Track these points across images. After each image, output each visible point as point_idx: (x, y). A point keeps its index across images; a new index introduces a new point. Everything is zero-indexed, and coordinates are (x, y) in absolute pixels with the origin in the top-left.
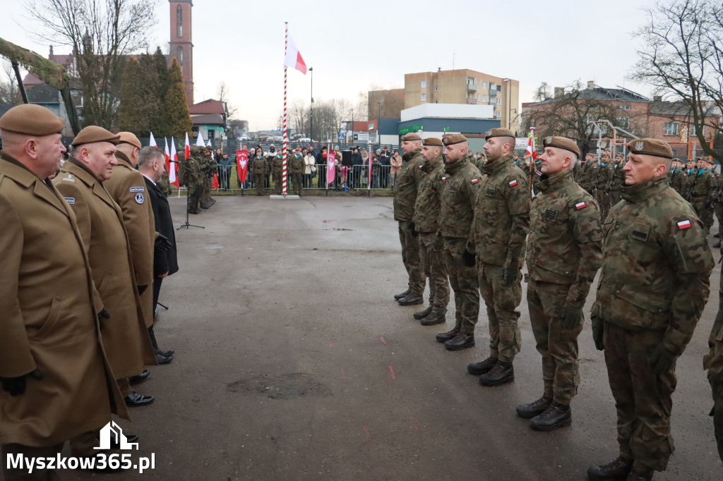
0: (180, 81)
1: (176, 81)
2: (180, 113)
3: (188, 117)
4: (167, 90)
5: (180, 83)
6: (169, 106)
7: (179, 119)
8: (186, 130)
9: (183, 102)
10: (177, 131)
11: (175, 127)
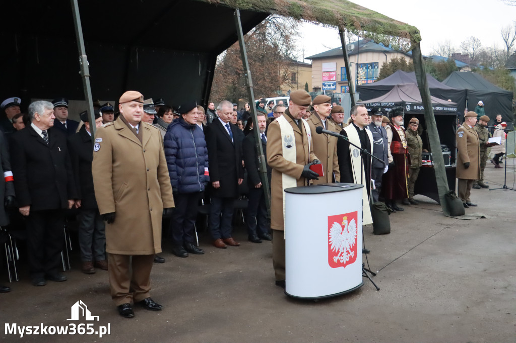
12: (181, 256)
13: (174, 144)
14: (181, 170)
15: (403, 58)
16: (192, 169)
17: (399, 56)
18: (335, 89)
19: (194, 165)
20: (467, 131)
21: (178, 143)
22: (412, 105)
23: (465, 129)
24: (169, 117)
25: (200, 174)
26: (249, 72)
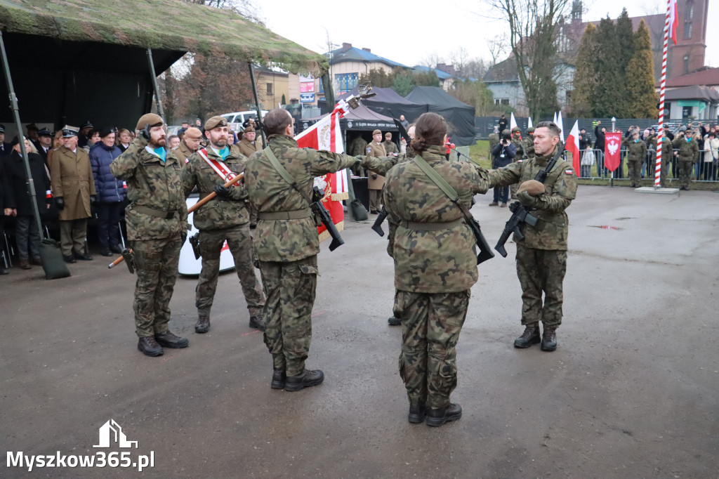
0: (647, 48)
1: (642, 48)
2: (642, 87)
3: (652, 92)
4: (629, 60)
5: (645, 51)
6: (629, 79)
7: (641, 95)
8: (648, 107)
9: (647, 73)
10: (637, 109)
11: (635, 104)
12: (106, 255)
13: (95, 163)
14: (101, 184)
15: (382, 68)
16: (112, 183)
17: (377, 67)
18: (313, 101)
19: (112, 180)
20: (375, 147)
21: (98, 162)
22: (354, 122)
23: (373, 146)
24: (96, 138)
25: (119, 187)
26: (160, 101)
